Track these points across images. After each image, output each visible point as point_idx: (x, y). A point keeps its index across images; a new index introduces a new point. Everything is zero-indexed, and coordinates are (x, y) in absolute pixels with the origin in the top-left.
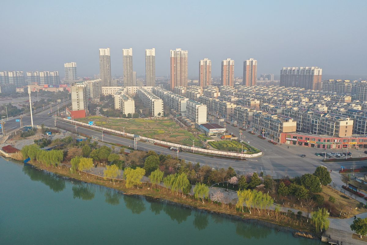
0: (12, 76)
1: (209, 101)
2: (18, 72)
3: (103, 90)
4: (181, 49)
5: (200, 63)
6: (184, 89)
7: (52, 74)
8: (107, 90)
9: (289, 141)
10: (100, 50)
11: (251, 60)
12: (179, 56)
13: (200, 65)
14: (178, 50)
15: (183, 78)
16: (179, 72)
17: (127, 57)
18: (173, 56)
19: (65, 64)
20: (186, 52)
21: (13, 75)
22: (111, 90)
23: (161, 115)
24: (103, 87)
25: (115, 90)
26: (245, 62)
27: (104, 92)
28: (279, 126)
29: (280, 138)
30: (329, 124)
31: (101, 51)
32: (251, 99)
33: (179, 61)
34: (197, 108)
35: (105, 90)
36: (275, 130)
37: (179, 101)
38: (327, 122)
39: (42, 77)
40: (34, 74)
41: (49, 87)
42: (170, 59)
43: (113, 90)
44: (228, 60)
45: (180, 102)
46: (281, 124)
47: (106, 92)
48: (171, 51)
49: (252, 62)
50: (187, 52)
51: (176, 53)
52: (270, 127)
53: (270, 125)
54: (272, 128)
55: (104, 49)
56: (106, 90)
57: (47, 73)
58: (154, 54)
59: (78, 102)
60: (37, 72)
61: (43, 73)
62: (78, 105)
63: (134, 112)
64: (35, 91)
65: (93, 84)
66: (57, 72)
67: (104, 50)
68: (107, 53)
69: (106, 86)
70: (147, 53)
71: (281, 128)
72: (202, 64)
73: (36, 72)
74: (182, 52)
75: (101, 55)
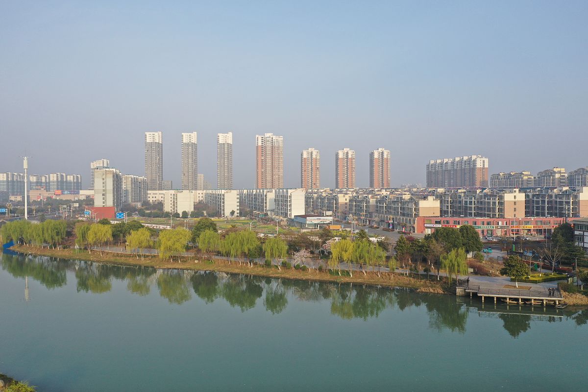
0: (5, 179)
2: (16, 174)
3: (149, 195)
4: (272, 134)
5: (302, 155)
7: (70, 178)
8: (156, 195)
9: (429, 230)
10: (147, 134)
11: (380, 150)
12: (269, 144)
13: (302, 158)
14: (267, 135)
15: (276, 177)
16: (269, 169)
17: (188, 145)
18: (260, 144)
19: (91, 164)
20: (281, 139)
22: (162, 195)
23: (236, 214)
24: (149, 192)
26: (372, 154)
27: (151, 199)
28: (414, 207)
29: (415, 226)
30: (489, 201)
31: (148, 136)
33: (269, 152)
34: (289, 195)
35: (152, 195)
36: (408, 215)
37: (265, 194)
38: (486, 199)
39: (53, 182)
40: (41, 179)
41: (62, 194)
42: (256, 150)
44: (346, 150)
46: (417, 204)
47: (154, 199)
48: (257, 136)
49: (382, 153)
50: (282, 139)
51: (264, 140)
52: (401, 213)
53: (401, 209)
54: (403, 215)
55: (152, 133)
56: (154, 196)
57: (62, 176)
58: (230, 141)
59: (103, 195)
60: (47, 176)
61: (55, 175)
62: (103, 199)
63: (192, 210)
64: (39, 200)
65: (132, 180)
67: (153, 134)
68: (157, 139)
69: (155, 189)
70: (220, 140)
71: (417, 210)
72: (305, 156)
73: (45, 177)
74: (274, 138)
75: (148, 141)
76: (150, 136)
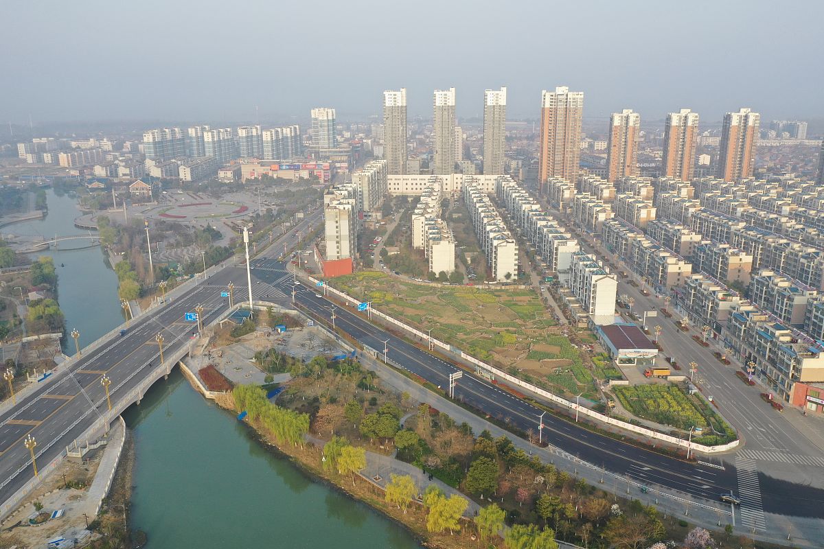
0: (210, 140)
1: (626, 240)
2: (222, 130)
3: (389, 182)
4: (567, 88)
5: (612, 119)
6: (569, 189)
7: (287, 132)
8: (398, 181)
9: (814, 405)
10: (386, 93)
11: (743, 112)
12: (561, 106)
13: (611, 124)
14: (561, 90)
15: (569, 156)
16: (559, 143)
17: (442, 109)
18: (547, 105)
19: (312, 111)
20: (580, 96)
21: (213, 137)
22: (407, 182)
23: (513, 277)
24: (389, 176)
25: (416, 182)
26: (728, 119)
27: (392, 186)
28: (793, 363)
29: (791, 393)
31: (387, 96)
32: (731, 251)
33: (560, 118)
34: (593, 282)
35: (394, 181)
36: (780, 370)
37: (555, 246)
39: (267, 142)
40: (252, 132)
41: (280, 169)
42: (541, 112)
43: (409, 182)
44: (684, 112)
45: (557, 249)
46: (799, 362)
47: (397, 186)
48: (544, 92)
49: (746, 117)
50: (582, 96)
51: (555, 100)
52: (769, 356)
53: (769, 352)
54: (772, 361)
55: (393, 93)
56: (396, 182)
57: (277, 132)
58: (503, 102)
59: (337, 242)
60: (258, 126)
61: (269, 133)
62: (338, 247)
63: (453, 268)
65: (369, 180)
66: (297, 126)
67: (395, 95)
68: (400, 101)
69: (397, 173)
70: (488, 100)
71: (797, 370)
72: (617, 122)
73: (256, 128)
74: (570, 95)
75: (387, 105)
76: (390, 97)
